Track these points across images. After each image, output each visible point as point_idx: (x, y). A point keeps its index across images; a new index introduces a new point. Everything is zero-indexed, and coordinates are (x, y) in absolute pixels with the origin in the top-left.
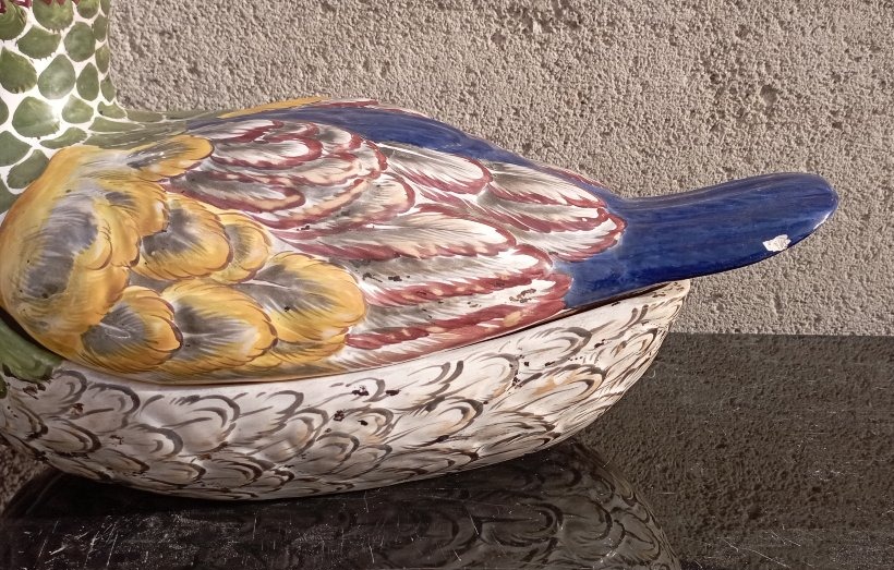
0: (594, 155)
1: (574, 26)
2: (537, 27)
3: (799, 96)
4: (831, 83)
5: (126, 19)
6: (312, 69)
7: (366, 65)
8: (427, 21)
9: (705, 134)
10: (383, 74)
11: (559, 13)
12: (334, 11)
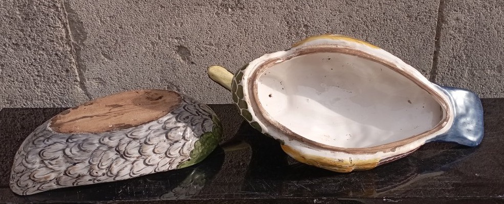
0: (250, 48)
1: (242, 9)
2: (230, 10)
3: (316, 27)
4: (326, 24)
5: (98, 13)
6: (159, 26)
7: (175, 24)
8: (194, 9)
9: (286, 40)
10: (181, 26)
11: (237, 5)
12: (164, 8)
